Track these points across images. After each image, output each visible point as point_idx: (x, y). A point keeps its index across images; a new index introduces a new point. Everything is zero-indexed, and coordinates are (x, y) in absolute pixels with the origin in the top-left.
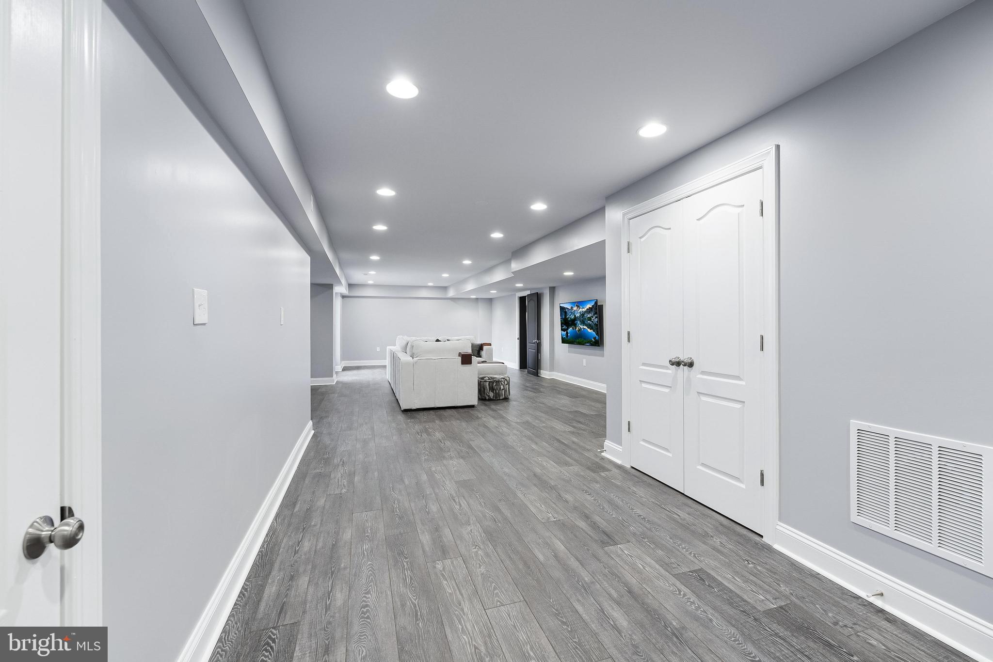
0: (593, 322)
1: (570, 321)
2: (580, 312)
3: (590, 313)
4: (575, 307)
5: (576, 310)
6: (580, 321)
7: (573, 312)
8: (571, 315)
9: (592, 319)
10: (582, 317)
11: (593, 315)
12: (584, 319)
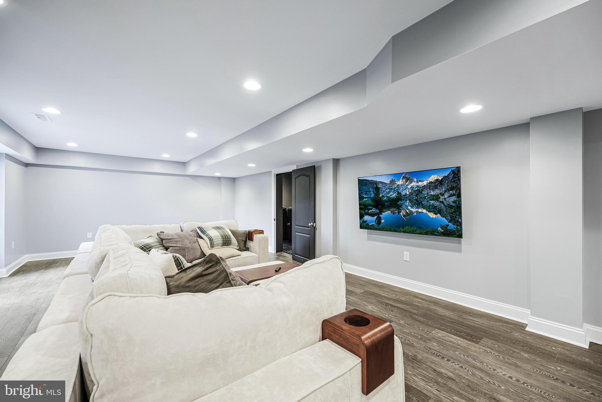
0: (442, 202)
1: (386, 201)
2: (412, 188)
3: (437, 188)
4: (401, 181)
5: (402, 185)
6: (411, 201)
7: (395, 188)
8: (389, 192)
9: (441, 197)
10: (417, 195)
11: (445, 192)
12: (421, 198)
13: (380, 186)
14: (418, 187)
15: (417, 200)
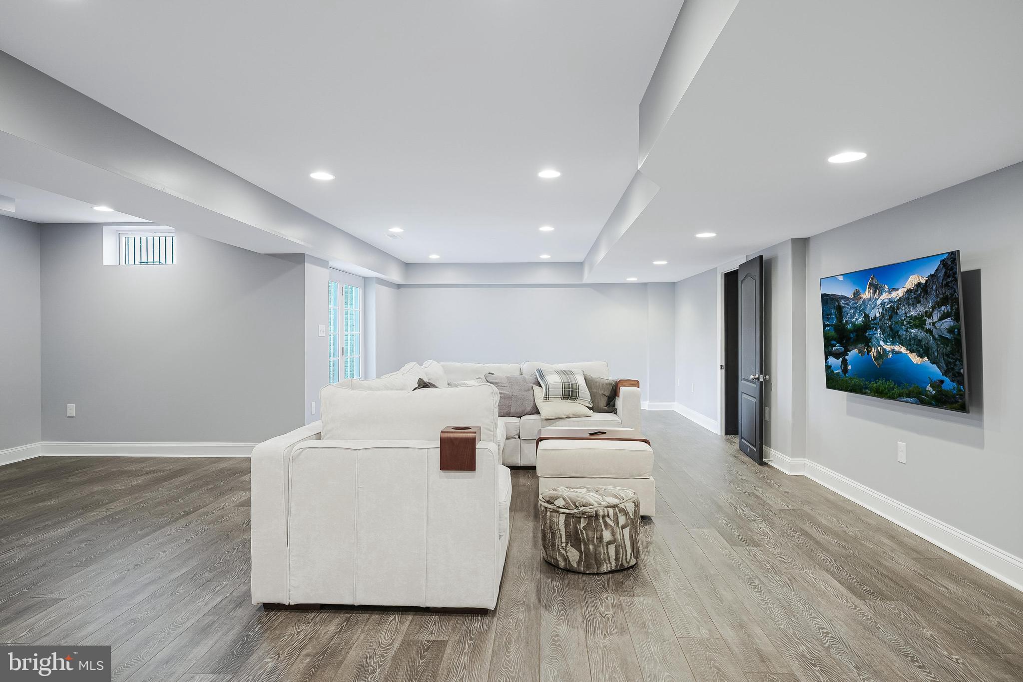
0: (929, 331)
1: (851, 332)
2: (883, 303)
3: (919, 302)
4: (867, 292)
5: (869, 300)
6: (883, 331)
7: (860, 307)
8: (854, 314)
9: (928, 321)
10: (891, 317)
11: (934, 308)
12: (897, 323)
13: (842, 303)
14: (891, 301)
15: (890, 327)
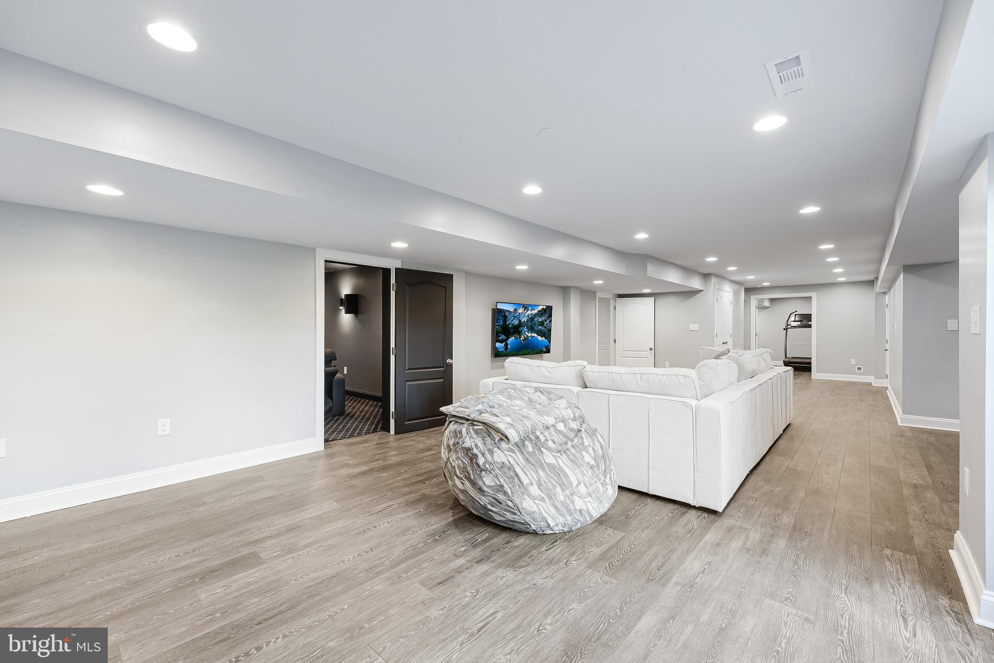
0: (545, 327)
1: (511, 328)
2: (528, 315)
3: (543, 316)
4: (521, 309)
5: (522, 313)
6: (527, 328)
7: (517, 316)
8: (514, 319)
9: (545, 323)
10: (531, 321)
11: (547, 318)
12: (534, 324)
13: (507, 314)
14: (532, 314)
15: (531, 326)
